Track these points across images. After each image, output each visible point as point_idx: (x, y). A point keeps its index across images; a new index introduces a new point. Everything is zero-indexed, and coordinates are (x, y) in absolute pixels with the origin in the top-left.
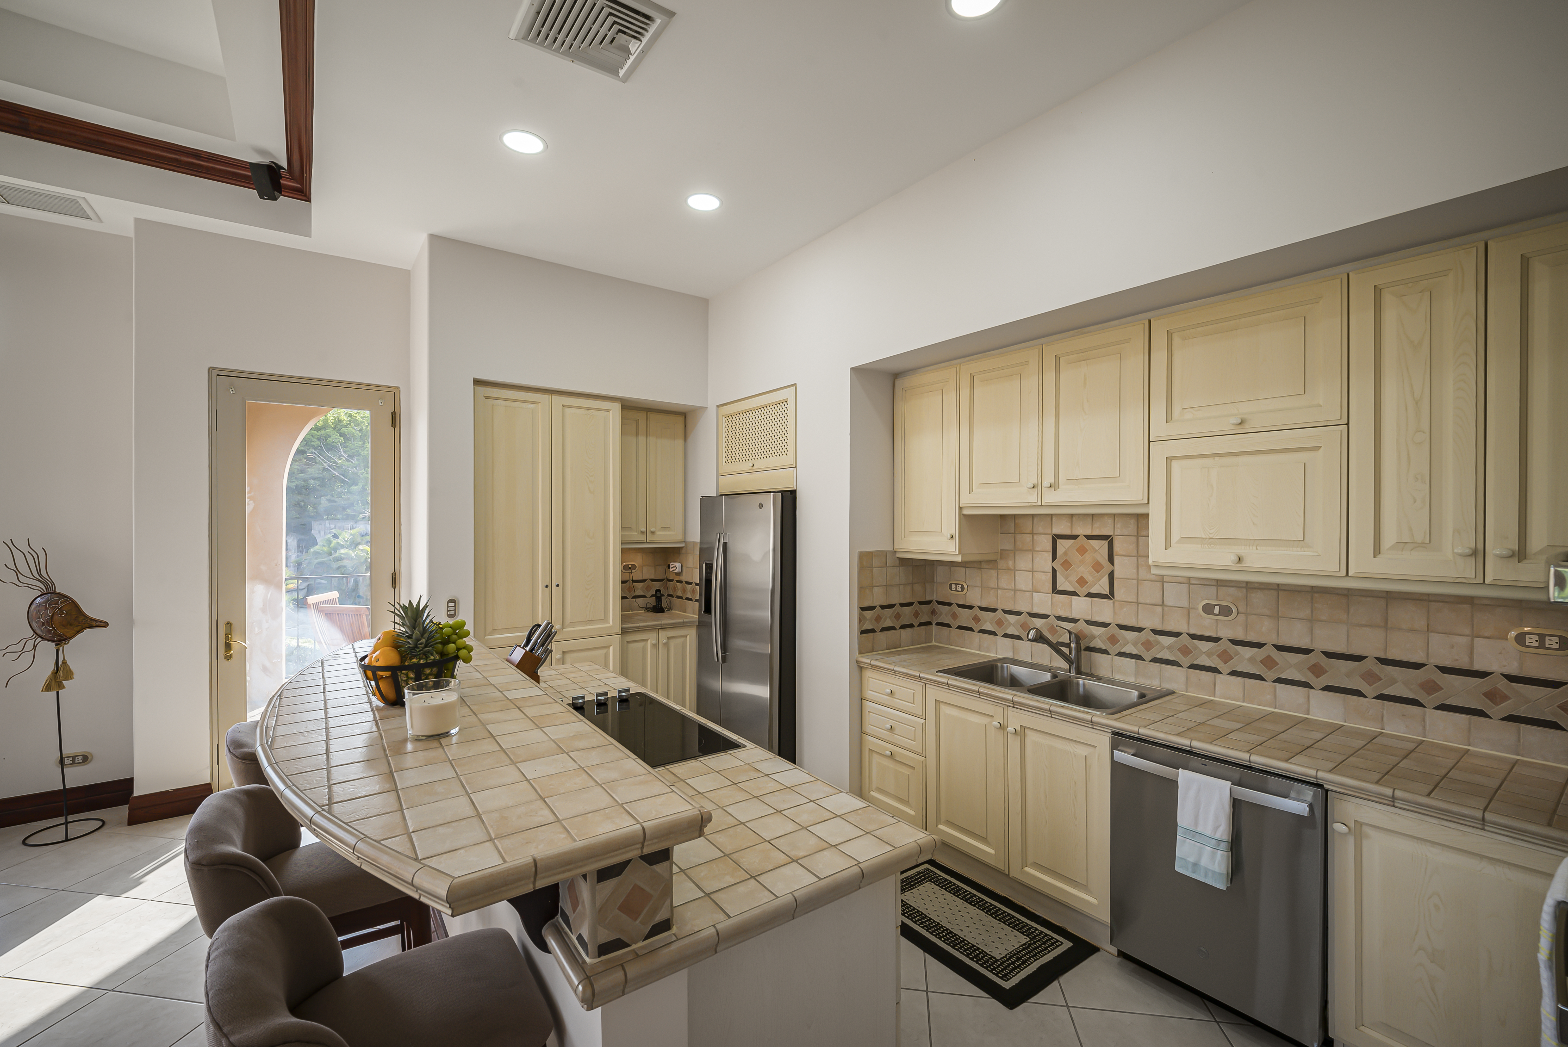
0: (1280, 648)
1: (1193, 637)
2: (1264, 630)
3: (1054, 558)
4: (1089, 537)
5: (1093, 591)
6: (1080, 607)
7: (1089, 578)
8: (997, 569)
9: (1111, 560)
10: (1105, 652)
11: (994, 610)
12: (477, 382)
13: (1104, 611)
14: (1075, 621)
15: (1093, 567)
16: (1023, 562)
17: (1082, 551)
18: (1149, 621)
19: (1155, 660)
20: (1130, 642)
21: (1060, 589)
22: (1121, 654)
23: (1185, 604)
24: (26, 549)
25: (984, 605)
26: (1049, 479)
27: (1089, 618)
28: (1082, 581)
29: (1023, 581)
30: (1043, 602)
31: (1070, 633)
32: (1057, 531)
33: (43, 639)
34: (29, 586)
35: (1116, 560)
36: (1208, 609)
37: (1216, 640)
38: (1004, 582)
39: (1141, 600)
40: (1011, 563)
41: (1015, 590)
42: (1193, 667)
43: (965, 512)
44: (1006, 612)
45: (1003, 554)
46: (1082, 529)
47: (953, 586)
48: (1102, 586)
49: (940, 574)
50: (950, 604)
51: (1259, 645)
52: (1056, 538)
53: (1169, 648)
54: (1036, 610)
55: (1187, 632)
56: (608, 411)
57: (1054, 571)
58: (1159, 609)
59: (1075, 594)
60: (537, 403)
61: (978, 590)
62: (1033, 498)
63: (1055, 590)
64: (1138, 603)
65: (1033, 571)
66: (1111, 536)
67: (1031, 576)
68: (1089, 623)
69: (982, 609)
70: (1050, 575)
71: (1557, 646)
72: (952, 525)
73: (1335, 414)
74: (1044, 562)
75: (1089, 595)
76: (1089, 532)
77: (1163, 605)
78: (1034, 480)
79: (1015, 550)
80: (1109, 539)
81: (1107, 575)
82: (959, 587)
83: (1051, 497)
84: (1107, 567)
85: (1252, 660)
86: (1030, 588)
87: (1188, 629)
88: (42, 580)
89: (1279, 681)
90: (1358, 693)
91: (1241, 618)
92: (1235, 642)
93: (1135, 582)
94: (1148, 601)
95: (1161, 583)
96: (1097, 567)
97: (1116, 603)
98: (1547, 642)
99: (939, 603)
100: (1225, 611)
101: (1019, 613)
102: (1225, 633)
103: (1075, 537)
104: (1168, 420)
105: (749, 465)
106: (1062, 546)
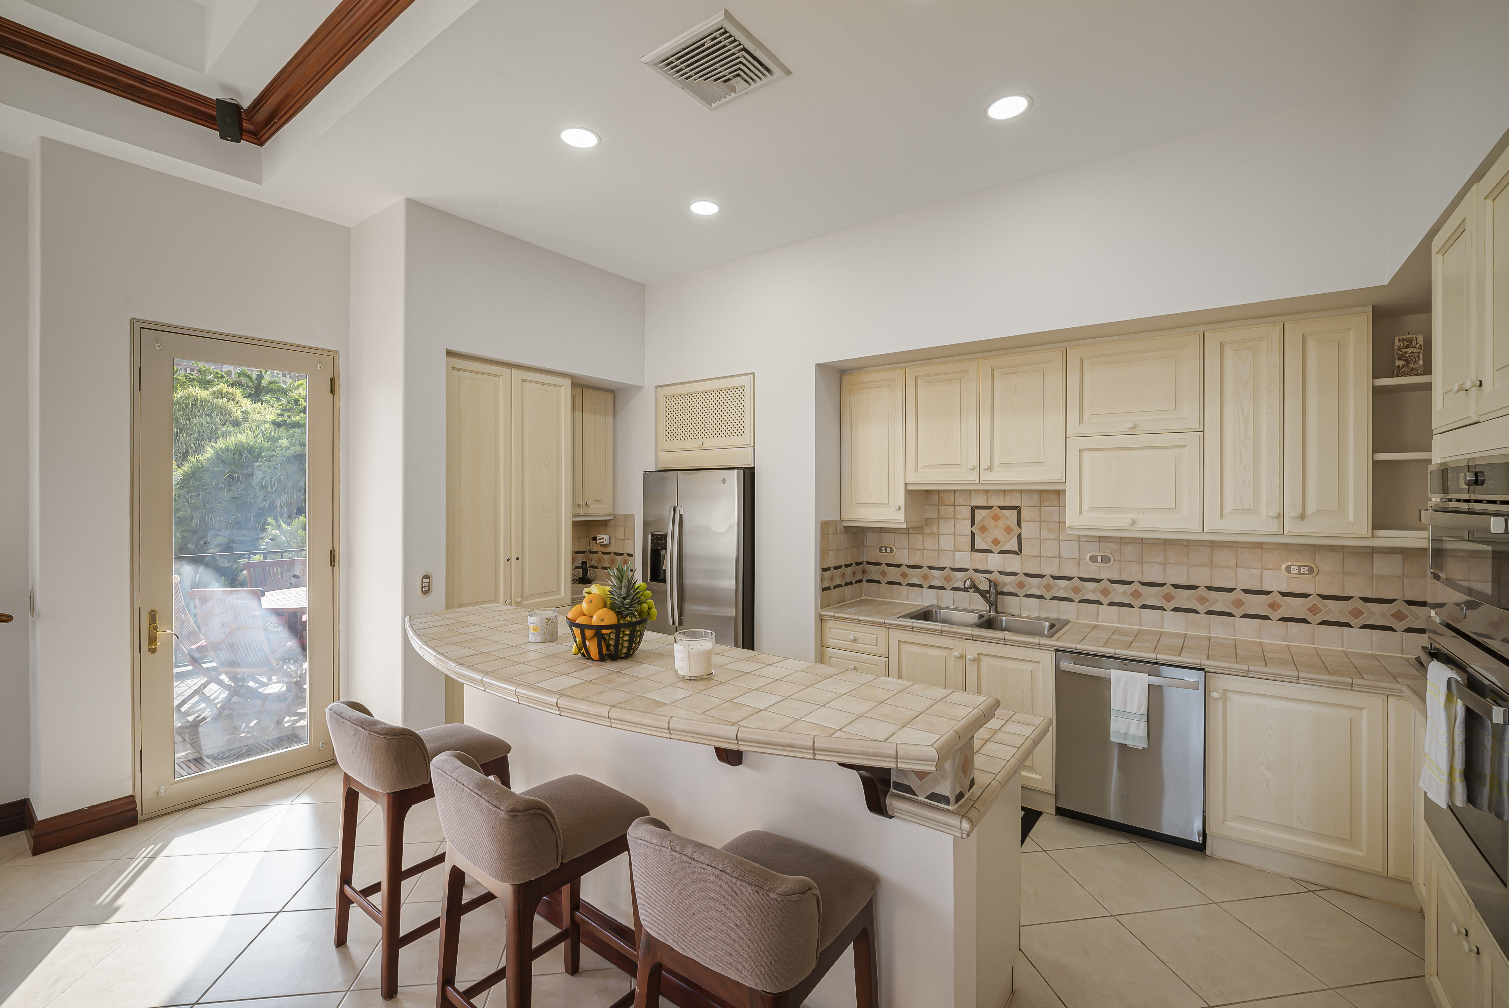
0: (1144, 584)
1: (1082, 579)
2: (1132, 573)
3: (973, 524)
4: (1002, 508)
5: (1004, 548)
6: (994, 562)
7: (1001, 538)
8: (923, 534)
9: (1019, 525)
10: (1015, 595)
11: (921, 567)
12: (450, 353)
13: (1014, 564)
14: (990, 572)
15: (1005, 530)
16: (946, 527)
17: (996, 518)
18: (1049, 569)
19: (1054, 598)
20: (1034, 586)
21: (977, 548)
22: (1027, 596)
23: (1076, 556)
25: (911, 563)
26: (985, 464)
27: (1002, 570)
28: (996, 542)
29: (946, 543)
30: (964, 559)
31: (990, 581)
32: (975, 503)
35: (1023, 524)
36: (1093, 559)
37: (1099, 581)
38: (929, 543)
39: (1043, 554)
40: (935, 529)
41: (939, 550)
42: (1082, 601)
43: (910, 488)
44: (930, 568)
45: (928, 522)
46: (995, 501)
47: (883, 550)
48: (1013, 545)
49: (870, 539)
50: (879, 564)
51: (1129, 583)
52: (974, 509)
53: (1065, 588)
54: (957, 566)
55: (1078, 576)
56: (560, 386)
57: (973, 534)
58: (1057, 560)
59: (990, 551)
60: (499, 376)
61: (905, 552)
62: (972, 477)
63: (974, 549)
64: (1041, 557)
65: (954, 535)
66: (1019, 506)
67: (953, 539)
68: (1001, 573)
69: (909, 566)
70: (969, 538)
71: (1307, 572)
72: (900, 499)
73: (1196, 425)
74: (965, 527)
75: (1002, 552)
76: (1002, 504)
77: (1059, 557)
78: (973, 463)
79: (939, 518)
80: (1018, 509)
81: (1017, 536)
82: (889, 550)
83: (986, 477)
84: (1016, 530)
85: (1124, 593)
86: (952, 548)
87: (1079, 574)
89: (1143, 607)
90: (1195, 611)
91: (1117, 564)
92: (1112, 582)
93: (1038, 541)
94: (1048, 555)
95: (1058, 541)
96: (1008, 530)
97: (1024, 557)
98: (1302, 570)
99: (869, 563)
100: (1106, 560)
101: (943, 569)
102: (1106, 575)
103: (990, 507)
104: (1081, 421)
105: (697, 443)
106: (980, 514)
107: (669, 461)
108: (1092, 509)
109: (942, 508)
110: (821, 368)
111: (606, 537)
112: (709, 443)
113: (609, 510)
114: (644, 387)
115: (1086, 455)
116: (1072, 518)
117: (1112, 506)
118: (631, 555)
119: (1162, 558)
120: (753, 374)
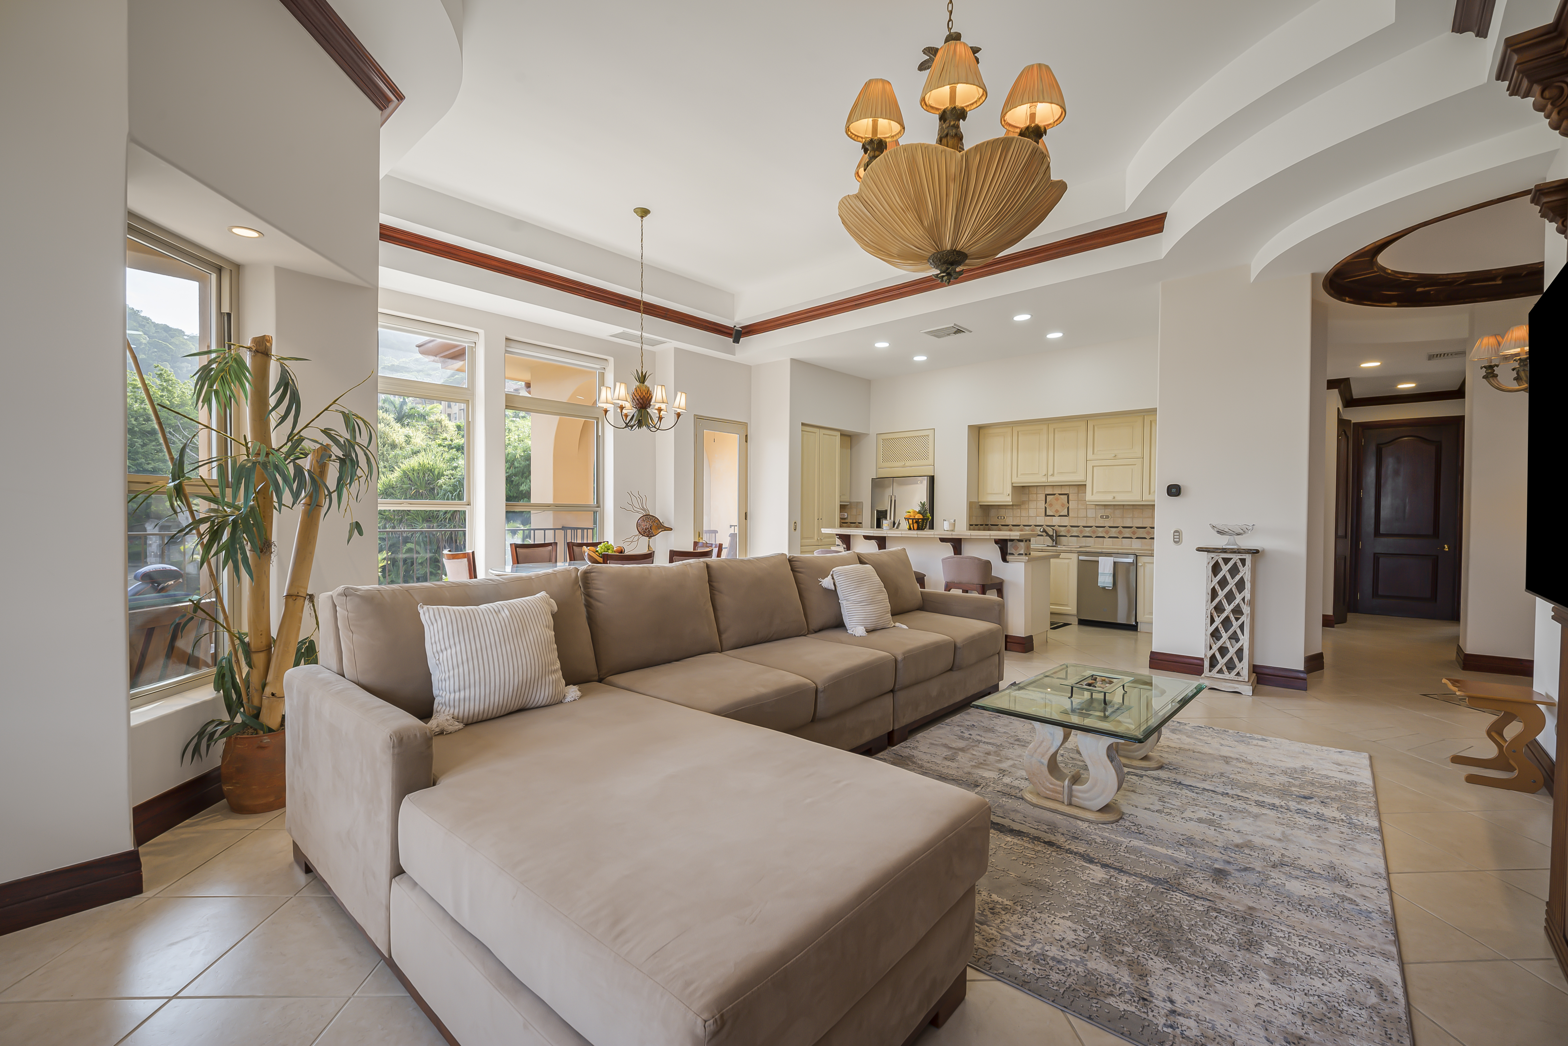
0: (1124, 527)
1: (1097, 527)
2: (1119, 523)
3: (1046, 503)
4: (1060, 494)
5: (1061, 514)
6: (1056, 521)
7: (1059, 509)
8: (1021, 509)
9: (1068, 502)
10: (1066, 536)
11: (1019, 526)
12: (803, 424)
13: (1065, 521)
14: (1054, 526)
15: (1061, 506)
16: (1032, 505)
17: (1057, 499)
18: (1082, 523)
19: (1084, 537)
20: (1075, 532)
21: (1048, 515)
22: (1071, 536)
23: (1094, 516)
24: (637, 496)
25: (1014, 524)
26: (1050, 473)
27: (1059, 524)
28: (1057, 511)
29: (1032, 513)
30: (1041, 520)
31: (1053, 530)
32: (1046, 492)
33: (643, 535)
34: (638, 512)
35: (1070, 502)
36: (1102, 517)
37: (1104, 527)
38: (1024, 513)
40: (1027, 506)
41: (1029, 517)
42: (1097, 537)
43: (1014, 485)
44: (1024, 526)
45: (1023, 503)
46: (1057, 491)
47: (1000, 518)
48: (1064, 512)
49: (993, 512)
50: (997, 525)
51: (1117, 527)
52: (1046, 495)
53: (1089, 532)
54: (1038, 524)
56: (836, 436)
57: (1046, 508)
58: (1085, 519)
59: (1054, 516)
61: (1012, 518)
62: (1044, 479)
63: (1046, 515)
64: (1078, 517)
65: (1036, 508)
67: (1036, 511)
68: (1059, 526)
69: (1013, 525)
70: (1044, 510)
72: (1009, 490)
73: (1140, 455)
74: (1042, 504)
75: (1060, 516)
77: (1087, 517)
78: (1045, 473)
79: (1029, 501)
80: (1068, 495)
81: (1067, 508)
82: (1002, 518)
83: (1051, 479)
84: (1067, 505)
85: (1115, 532)
86: (1035, 515)
87: (1095, 525)
88: (644, 509)
89: (1123, 538)
90: (1145, 538)
91: (1112, 519)
92: (1110, 527)
93: (1077, 510)
94: (1081, 517)
95: (1086, 509)
96: (1063, 505)
97: (1070, 518)
99: (992, 525)
100: (1107, 517)
101: (1030, 526)
102: (1107, 524)
103: (1054, 494)
104: (1093, 453)
105: (901, 464)
106: (1049, 498)
107: (884, 473)
108: (1098, 492)
109: (1030, 495)
110: (971, 427)
111: (846, 514)
112: (908, 463)
113: (848, 500)
114: (869, 434)
115: (1095, 468)
116: (1089, 497)
117: (1106, 491)
118: (861, 523)
119: (1131, 516)
120: (934, 429)
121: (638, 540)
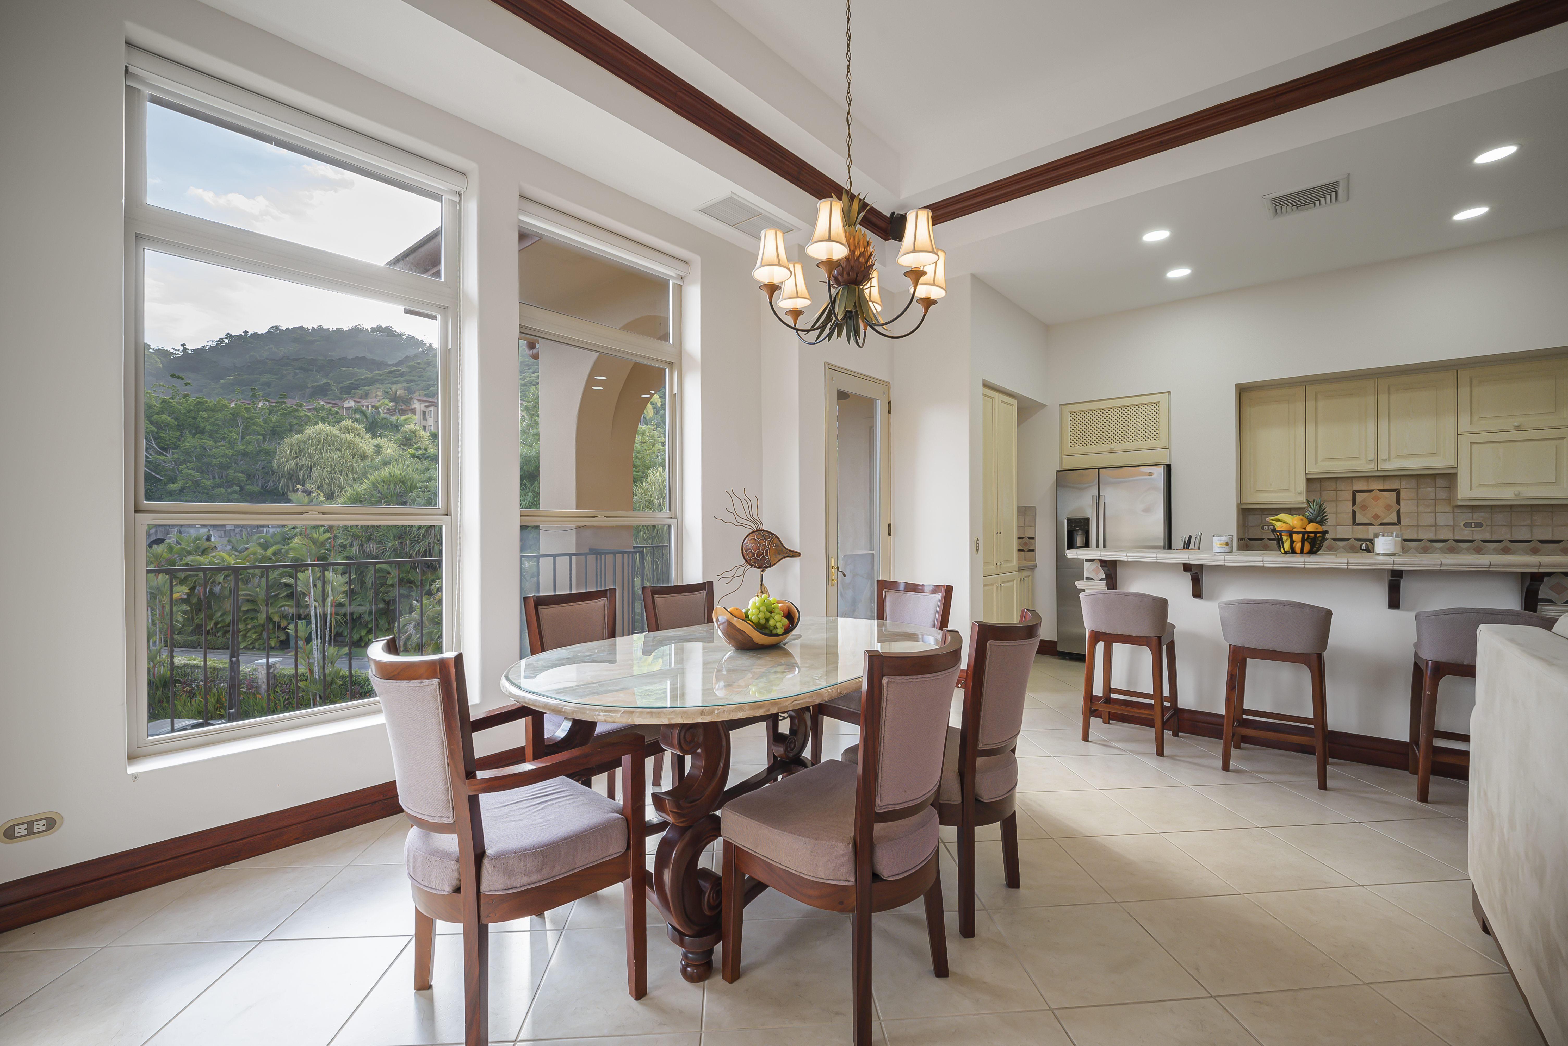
1: (1457, 541)
2: (1503, 534)
3: (1354, 504)
4: (1381, 491)
5: (1384, 521)
6: (1375, 532)
7: (1381, 514)
9: (1398, 503)
15: (1384, 508)
17: (1376, 499)
18: (1427, 535)
20: (1413, 548)
21: (1359, 522)
23: (1452, 523)
24: (742, 497)
26: (1383, 456)
28: (1376, 516)
30: (1346, 531)
32: (1355, 488)
33: (752, 566)
34: (743, 525)
35: (1402, 503)
36: (1466, 525)
37: (1471, 541)
39: (1420, 524)
43: (1309, 477)
46: (1376, 486)
47: (1266, 528)
48: (1393, 518)
51: (1500, 541)
52: (1355, 492)
54: (1339, 537)
55: (1453, 539)
56: (1013, 405)
57: (1354, 512)
58: (1434, 528)
59: (1371, 524)
63: (1355, 523)
64: (1418, 526)
65: (1336, 513)
66: (1397, 489)
67: (1335, 517)
70: (1351, 515)
72: (1302, 485)
74: (1348, 507)
75: (1382, 524)
76: (1381, 488)
77: (1436, 525)
78: (1371, 456)
80: (1397, 491)
81: (1396, 512)
83: (1383, 466)
84: (1397, 507)
85: (1495, 549)
86: (1334, 523)
87: (1454, 537)
88: (754, 521)
91: (1489, 527)
92: (1484, 541)
93: (1416, 514)
94: (1425, 525)
95: (1434, 514)
96: (1388, 507)
97: (1402, 527)
100: (1479, 525)
102: (1478, 536)
103: (1371, 491)
104: (1471, 423)
105: (1106, 447)
106: (1360, 497)
107: (1070, 463)
108: (1481, 485)
109: (1324, 493)
110: (1242, 385)
114: (1051, 404)
115: (1475, 447)
116: (1463, 492)
117: (1499, 483)
118: (1033, 538)
119: (1529, 522)
120: (1169, 393)
121: (744, 573)
